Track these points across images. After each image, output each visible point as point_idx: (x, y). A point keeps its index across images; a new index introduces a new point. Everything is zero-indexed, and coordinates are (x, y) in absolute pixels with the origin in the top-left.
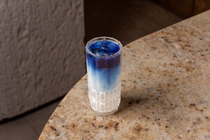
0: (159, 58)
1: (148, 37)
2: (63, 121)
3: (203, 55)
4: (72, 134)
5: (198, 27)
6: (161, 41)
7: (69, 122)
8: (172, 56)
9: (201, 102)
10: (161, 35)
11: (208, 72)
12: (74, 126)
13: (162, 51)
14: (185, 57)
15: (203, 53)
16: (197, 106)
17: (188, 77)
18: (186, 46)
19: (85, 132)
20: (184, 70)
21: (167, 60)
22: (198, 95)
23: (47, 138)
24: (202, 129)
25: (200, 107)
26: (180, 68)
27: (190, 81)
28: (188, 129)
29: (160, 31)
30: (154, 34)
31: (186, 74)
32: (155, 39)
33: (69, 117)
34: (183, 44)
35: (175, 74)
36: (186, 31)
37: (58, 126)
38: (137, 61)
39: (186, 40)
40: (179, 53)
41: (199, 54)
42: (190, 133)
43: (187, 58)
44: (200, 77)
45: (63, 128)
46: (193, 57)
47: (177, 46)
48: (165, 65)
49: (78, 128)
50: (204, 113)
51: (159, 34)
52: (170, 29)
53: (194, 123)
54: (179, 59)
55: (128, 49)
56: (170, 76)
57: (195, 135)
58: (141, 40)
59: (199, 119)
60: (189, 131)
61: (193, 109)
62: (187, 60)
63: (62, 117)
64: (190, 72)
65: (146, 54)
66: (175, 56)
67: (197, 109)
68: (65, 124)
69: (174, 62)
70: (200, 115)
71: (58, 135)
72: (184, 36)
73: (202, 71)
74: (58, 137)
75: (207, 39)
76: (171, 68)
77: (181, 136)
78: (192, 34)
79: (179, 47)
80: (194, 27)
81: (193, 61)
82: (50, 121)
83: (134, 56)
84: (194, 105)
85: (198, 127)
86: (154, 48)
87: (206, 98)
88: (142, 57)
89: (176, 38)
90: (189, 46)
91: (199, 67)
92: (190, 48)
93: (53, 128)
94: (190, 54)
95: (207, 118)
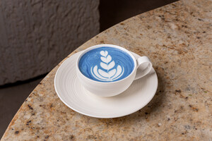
0: (152, 38)
1: (144, 14)
2: (42, 100)
3: (198, 38)
4: (48, 115)
5: (199, 7)
6: (157, 20)
7: (47, 101)
8: (166, 37)
9: (188, 89)
10: (159, 13)
11: (200, 57)
12: (51, 106)
13: (156, 30)
14: (179, 38)
15: (199, 36)
16: (182, 93)
17: (178, 61)
18: (183, 27)
19: (62, 113)
20: (176, 52)
21: (160, 41)
22: (186, 82)
23: (22, 117)
24: (183, 118)
25: (186, 94)
26: (172, 51)
27: (180, 65)
28: (169, 117)
29: (159, 8)
30: (151, 12)
31: (177, 58)
32: (151, 17)
33: (48, 96)
34: (180, 24)
35: (165, 57)
36: (186, 10)
37: (36, 106)
38: (129, 40)
39: (184, 19)
40: (175, 34)
41: (195, 36)
42: (170, 122)
43: (182, 39)
44: (191, 61)
45: (40, 108)
46: (189, 39)
47: (174, 26)
48: (157, 46)
49: (56, 108)
50: (188, 101)
51: (157, 12)
52: (169, 7)
53: (176, 112)
54: (173, 40)
55: (122, 26)
56: (160, 58)
57: (174, 124)
58: (136, 17)
59: (182, 107)
60: (169, 119)
61: (178, 96)
62: (181, 42)
63: (41, 95)
64: (181, 56)
65: (140, 33)
66: (169, 37)
67: (182, 97)
68: (42, 103)
69: (166, 44)
70: (183, 103)
71: (34, 114)
72: (183, 15)
73: (195, 55)
74: (33, 116)
75: (206, 20)
76: (163, 50)
77: (160, 124)
78: (191, 13)
79: (176, 27)
80: (195, 6)
81: (187, 43)
82: (29, 99)
83: (127, 34)
84: (179, 91)
85: (180, 116)
86: (149, 27)
87: (194, 85)
88: (135, 36)
89: (174, 17)
90: (186, 27)
91: (192, 50)
92: (187, 29)
93: (30, 107)
94: (186, 35)
95: (190, 106)
